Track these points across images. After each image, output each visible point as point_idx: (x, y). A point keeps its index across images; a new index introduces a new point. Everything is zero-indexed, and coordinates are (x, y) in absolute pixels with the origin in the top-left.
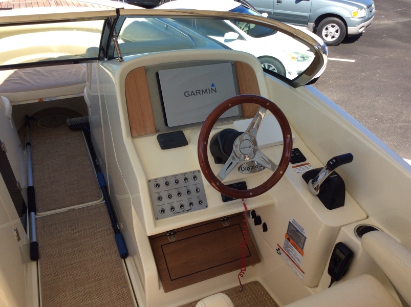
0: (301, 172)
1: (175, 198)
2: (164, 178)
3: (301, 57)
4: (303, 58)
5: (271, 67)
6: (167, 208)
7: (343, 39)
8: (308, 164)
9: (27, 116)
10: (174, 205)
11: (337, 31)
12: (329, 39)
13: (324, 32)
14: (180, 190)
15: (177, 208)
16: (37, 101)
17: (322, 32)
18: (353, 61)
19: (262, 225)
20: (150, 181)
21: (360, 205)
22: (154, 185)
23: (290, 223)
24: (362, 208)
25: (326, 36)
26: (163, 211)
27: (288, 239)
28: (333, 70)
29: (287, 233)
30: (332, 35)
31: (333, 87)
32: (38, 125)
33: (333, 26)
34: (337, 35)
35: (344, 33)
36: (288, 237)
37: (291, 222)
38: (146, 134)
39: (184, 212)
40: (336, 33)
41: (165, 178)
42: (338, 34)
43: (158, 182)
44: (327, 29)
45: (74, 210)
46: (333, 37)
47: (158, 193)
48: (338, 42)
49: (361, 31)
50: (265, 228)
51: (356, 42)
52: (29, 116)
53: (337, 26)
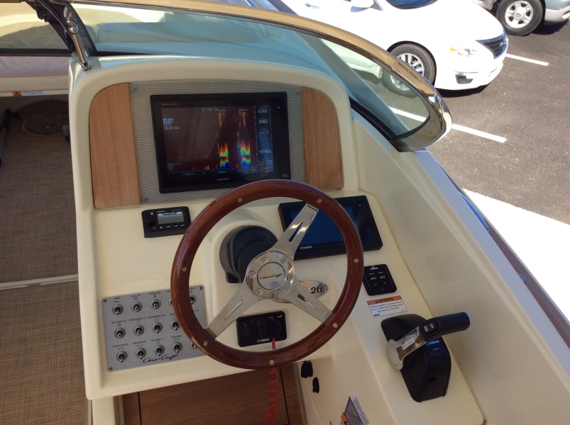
0: (381, 313)
1: (150, 334)
2: (133, 296)
3: (465, 50)
4: (469, 51)
5: (417, 60)
6: (132, 351)
7: (536, 27)
8: (399, 298)
9: (8, 112)
10: (145, 346)
11: (528, 14)
12: (514, 25)
13: (508, 13)
14: (161, 320)
15: (151, 353)
16: (11, 95)
17: (505, 11)
18: (546, 64)
19: (312, 378)
20: (105, 301)
21: (475, 397)
22: (112, 308)
23: (350, 400)
24: (478, 403)
25: (511, 19)
26: (123, 357)
27: (345, 422)
28: (512, 75)
29: (344, 414)
30: (520, 19)
31: (507, 102)
32: (23, 127)
33: (523, 5)
34: (528, 20)
35: (539, 17)
36: (346, 420)
37: (352, 399)
38: (122, 205)
39: (162, 359)
40: (526, 16)
41: (135, 296)
42: (530, 18)
43: (121, 303)
44: (513, 8)
45: (37, 285)
46: (521, 22)
47: (119, 323)
48: (528, 30)
49: (565, 17)
50: (316, 388)
51: (556, 33)
52: (13, 111)
53: (529, 5)
